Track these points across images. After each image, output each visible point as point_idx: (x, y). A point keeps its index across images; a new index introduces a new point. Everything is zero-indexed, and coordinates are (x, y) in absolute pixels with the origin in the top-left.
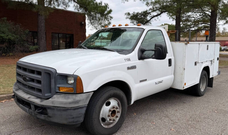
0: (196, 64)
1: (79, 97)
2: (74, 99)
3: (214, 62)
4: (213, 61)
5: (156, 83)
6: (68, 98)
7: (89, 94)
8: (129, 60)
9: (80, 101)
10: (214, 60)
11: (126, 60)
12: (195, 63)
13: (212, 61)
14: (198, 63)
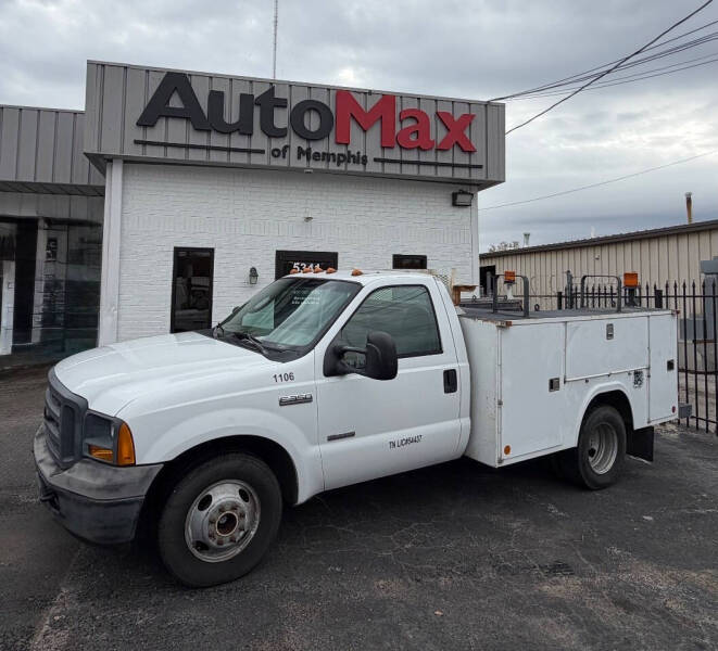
0: (553, 385)
1: (121, 475)
2: (109, 480)
3: (649, 376)
4: (645, 373)
5: (393, 444)
6: (99, 475)
7: (151, 469)
8: (290, 377)
9: (123, 485)
10: (649, 369)
11: (279, 379)
12: (551, 381)
13: (637, 374)
14: (565, 382)
